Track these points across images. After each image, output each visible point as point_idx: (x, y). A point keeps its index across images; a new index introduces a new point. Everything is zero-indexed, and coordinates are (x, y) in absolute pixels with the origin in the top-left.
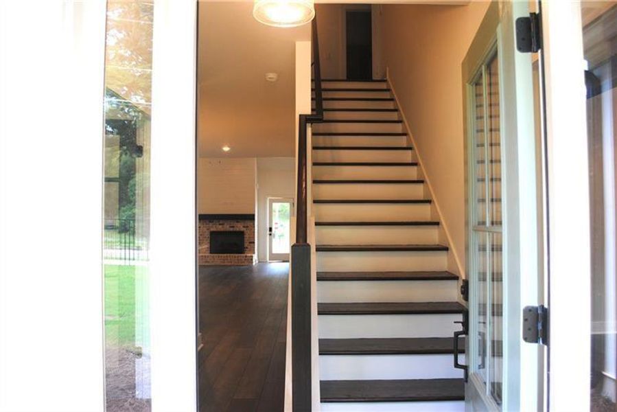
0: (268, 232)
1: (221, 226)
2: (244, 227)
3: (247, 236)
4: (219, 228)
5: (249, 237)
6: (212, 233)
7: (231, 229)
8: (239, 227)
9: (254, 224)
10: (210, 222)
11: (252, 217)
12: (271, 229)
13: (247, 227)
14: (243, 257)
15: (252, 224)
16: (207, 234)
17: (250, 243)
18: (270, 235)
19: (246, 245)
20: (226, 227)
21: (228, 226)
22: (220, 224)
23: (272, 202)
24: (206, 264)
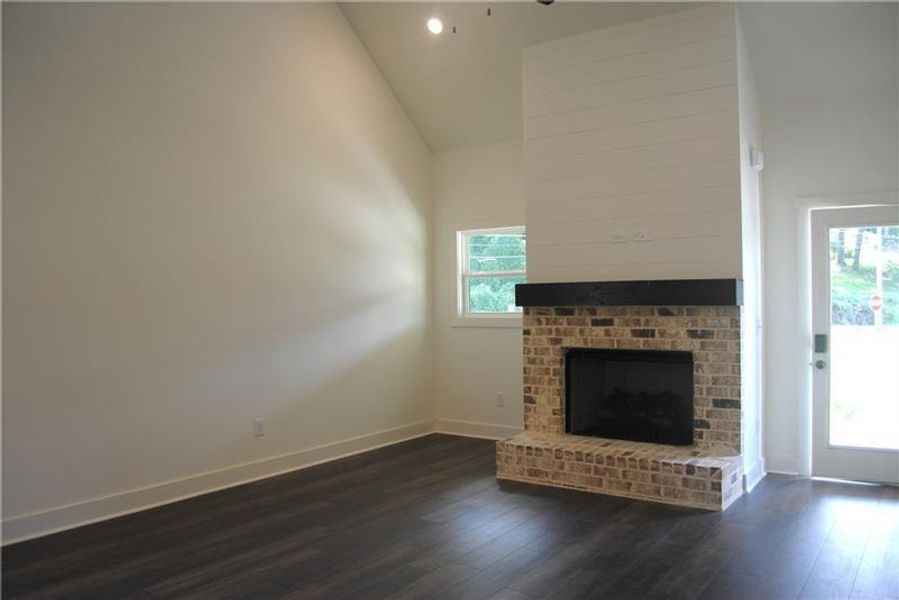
0: (810, 355)
1: (600, 330)
2: (693, 334)
3: (704, 374)
4: (595, 337)
5: (715, 381)
6: (572, 357)
7: (640, 344)
8: (673, 332)
9: (736, 323)
10: (561, 312)
11: (722, 293)
12: (821, 343)
13: (705, 334)
14: (677, 468)
15: (726, 321)
16: (552, 359)
17: (720, 403)
18: (820, 365)
19: (700, 412)
20: (620, 333)
21: (628, 330)
22: (596, 323)
23: (822, 224)
24: (535, 481)
